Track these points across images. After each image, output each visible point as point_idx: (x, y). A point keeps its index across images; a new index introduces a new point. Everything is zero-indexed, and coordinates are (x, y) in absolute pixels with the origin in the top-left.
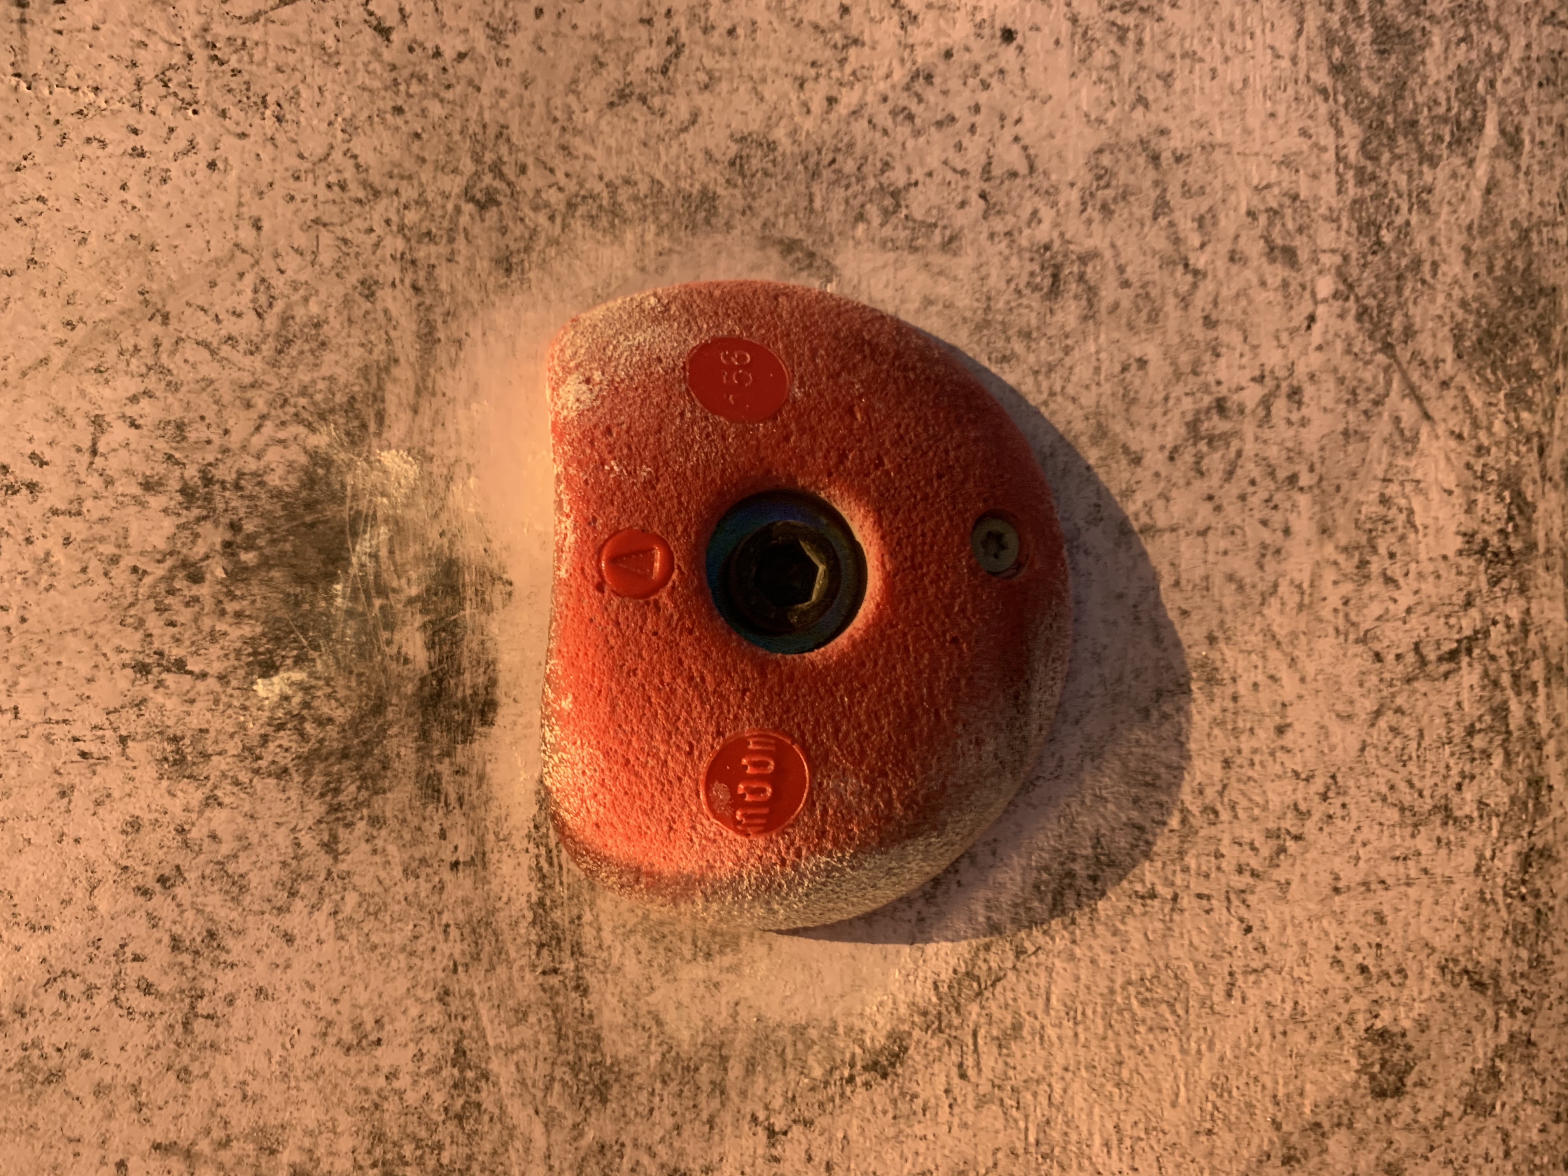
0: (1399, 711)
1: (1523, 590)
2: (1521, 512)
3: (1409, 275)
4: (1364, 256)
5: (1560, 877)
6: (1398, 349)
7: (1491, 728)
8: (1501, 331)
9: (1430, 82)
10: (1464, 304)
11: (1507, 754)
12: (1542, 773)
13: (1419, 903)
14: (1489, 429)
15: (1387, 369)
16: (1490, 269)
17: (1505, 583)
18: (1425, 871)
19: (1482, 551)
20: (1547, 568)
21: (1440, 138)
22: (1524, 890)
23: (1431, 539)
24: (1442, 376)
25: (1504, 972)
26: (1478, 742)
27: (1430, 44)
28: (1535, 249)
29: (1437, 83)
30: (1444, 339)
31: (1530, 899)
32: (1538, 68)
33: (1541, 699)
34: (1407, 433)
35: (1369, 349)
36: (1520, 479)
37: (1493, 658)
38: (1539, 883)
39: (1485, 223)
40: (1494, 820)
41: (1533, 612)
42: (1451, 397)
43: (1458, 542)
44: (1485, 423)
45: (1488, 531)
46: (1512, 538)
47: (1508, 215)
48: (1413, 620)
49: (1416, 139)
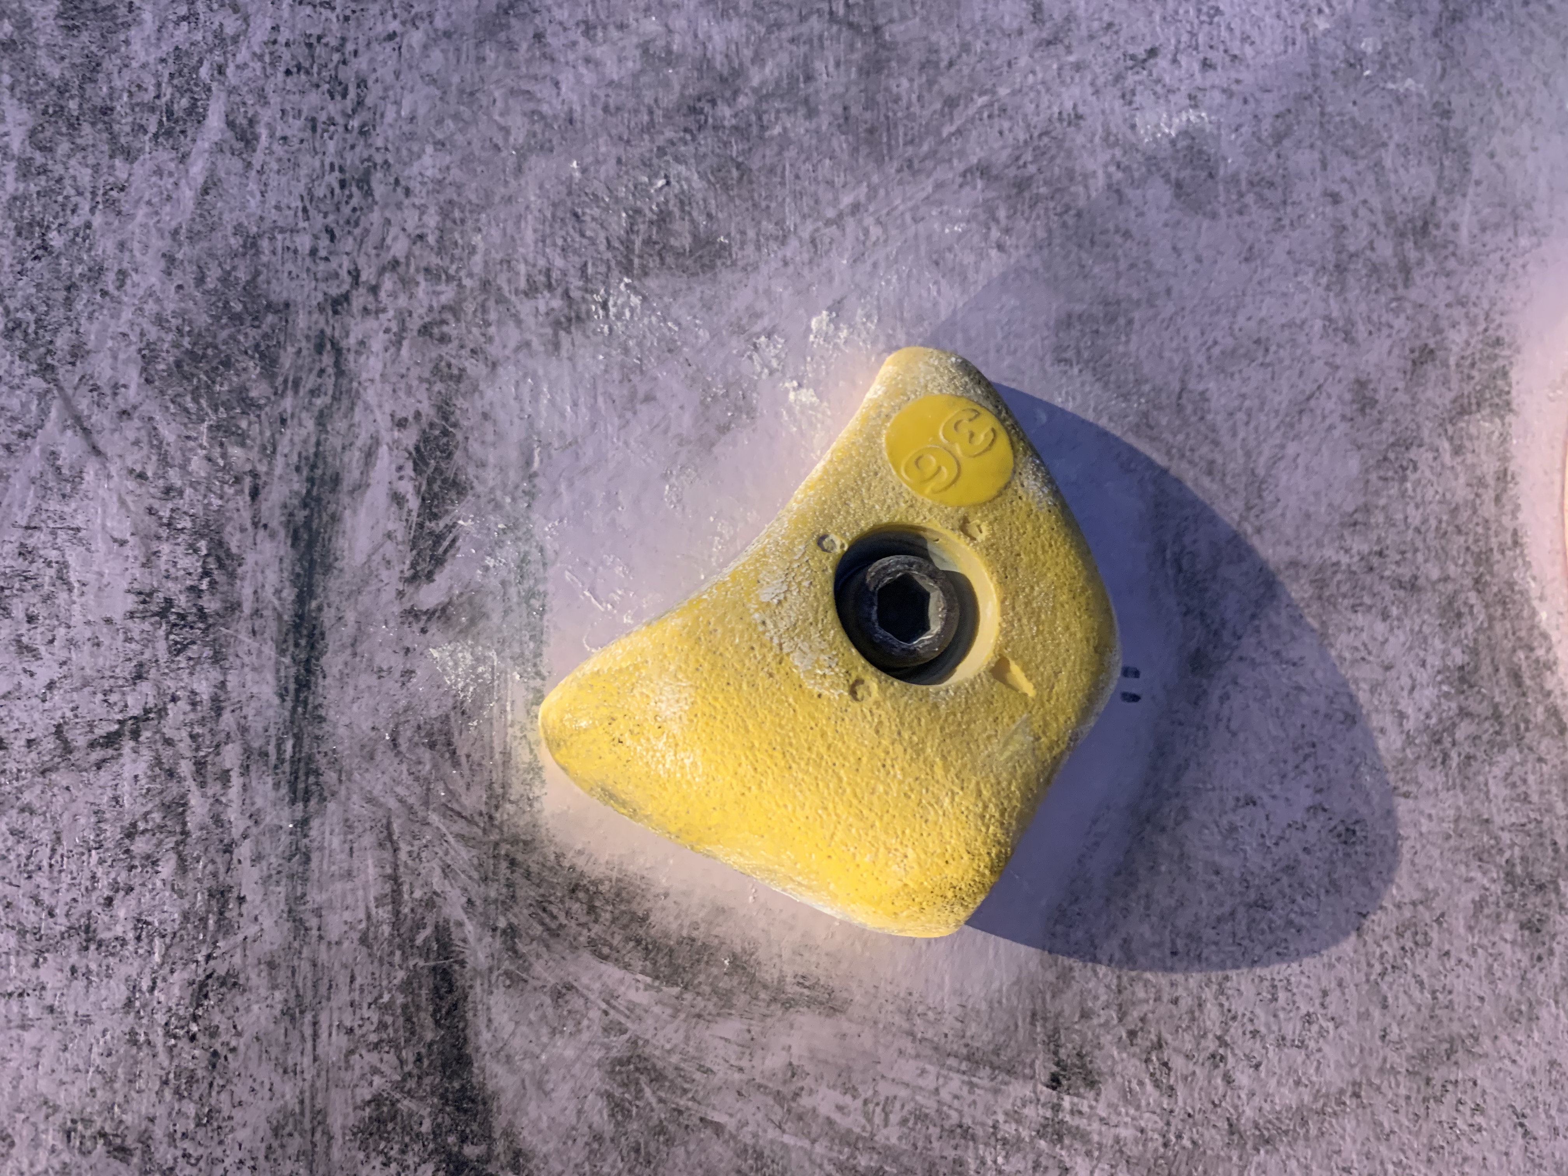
0: (25, 809)
1: (217, 659)
2: (221, 566)
3: (85, 286)
4: (22, 262)
5: (248, 1009)
6: (61, 371)
7: (161, 828)
8: (210, 352)
9: (135, 64)
10: (160, 321)
11: (181, 859)
12: (229, 881)
13: (39, 1050)
14: (183, 467)
15: (42, 396)
16: (200, 280)
17: (193, 651)
18: (51, 1009)
19: (163, 614)
20: (254, 632)
21: (143, 129)
22: (194, 1028)
23: (90, 598)
24: (121, 403)
25: (159, 1132)
26: (140, 846)
27: (140, 23)
28: (264, 259)
29: (144, 66)
30: (126, 362)
31: (202, 1039)
32: (286, 55)
33: (235, 791)
34: (65, 471)
35: (19, 372)
36: (222, 526)
37: (169, 742)
38: (217, 1018)
39: (198, 227)
40: (157, 941)
41: (229, 686)
42: (132, 429)
43: (131, 602)
44: (178, 460)
45: (172, 588)
46: (206, 597)
47: (229, 219)
48: (57, 696)
49: (109, 129)
